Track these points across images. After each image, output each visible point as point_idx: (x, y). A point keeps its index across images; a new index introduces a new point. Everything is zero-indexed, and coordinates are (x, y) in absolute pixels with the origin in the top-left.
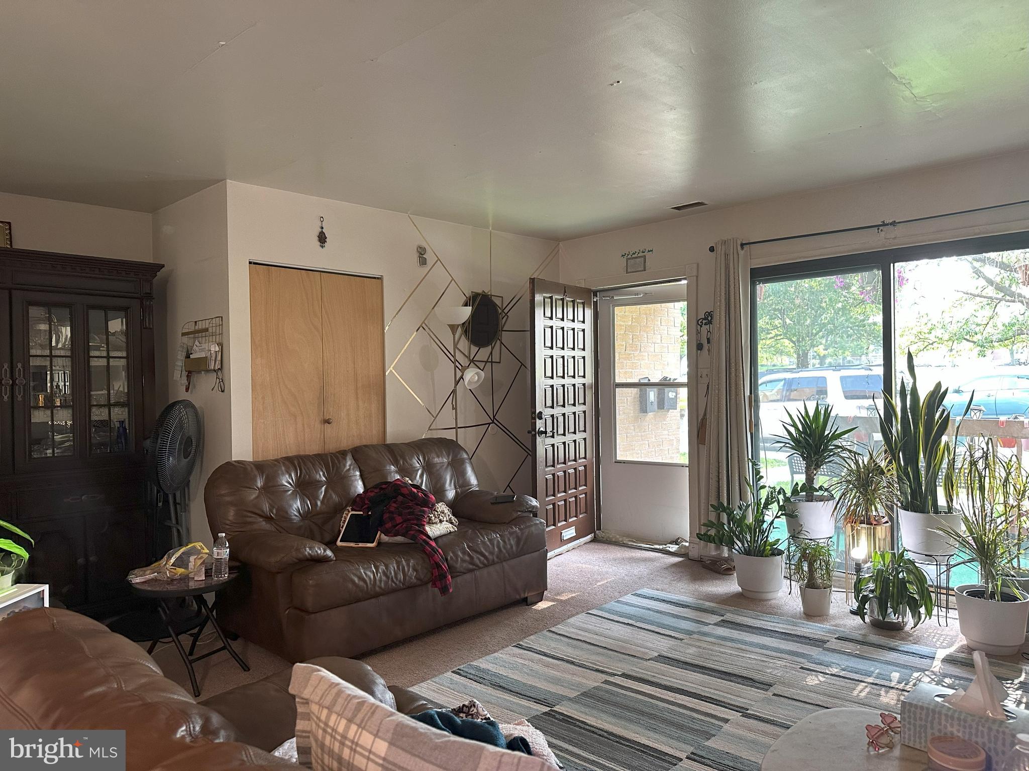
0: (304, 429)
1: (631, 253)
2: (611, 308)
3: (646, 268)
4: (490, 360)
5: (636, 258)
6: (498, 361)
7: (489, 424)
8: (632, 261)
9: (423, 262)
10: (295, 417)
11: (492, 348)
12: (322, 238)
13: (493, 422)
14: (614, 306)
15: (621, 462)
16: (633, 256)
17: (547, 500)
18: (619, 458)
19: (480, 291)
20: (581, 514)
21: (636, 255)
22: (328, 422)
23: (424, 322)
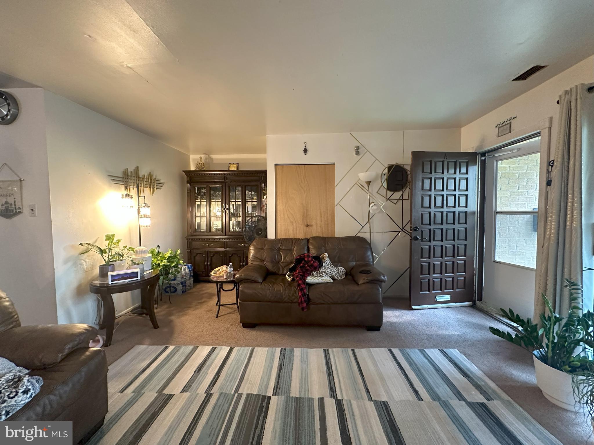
0: (296, 228)
1: (502, 123)
2: (495, 162)
3: (512, 130)
4: (401, 198)
5: (505, 125)
6: (407, 199)
7: (400, 231)
8: (502, 128)
9: (358, 153)
10: (293, 223)
11: (403, 192)
12: (305, 151)
13: (402, 231)
14: (497, 161)
15: (498, 262)
16: (503, 124)
17: (421, 276)
18: (497, 259)
19: (394, 163)
20: (457, 288)
21: (504, 124)
22: (308, 226)
23: (358, 182)
